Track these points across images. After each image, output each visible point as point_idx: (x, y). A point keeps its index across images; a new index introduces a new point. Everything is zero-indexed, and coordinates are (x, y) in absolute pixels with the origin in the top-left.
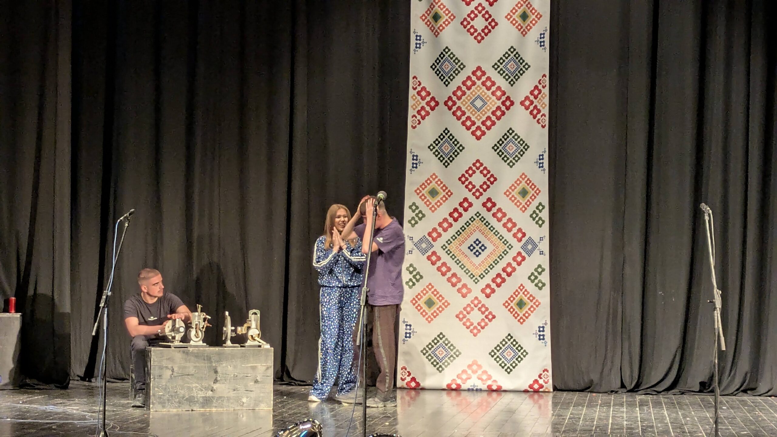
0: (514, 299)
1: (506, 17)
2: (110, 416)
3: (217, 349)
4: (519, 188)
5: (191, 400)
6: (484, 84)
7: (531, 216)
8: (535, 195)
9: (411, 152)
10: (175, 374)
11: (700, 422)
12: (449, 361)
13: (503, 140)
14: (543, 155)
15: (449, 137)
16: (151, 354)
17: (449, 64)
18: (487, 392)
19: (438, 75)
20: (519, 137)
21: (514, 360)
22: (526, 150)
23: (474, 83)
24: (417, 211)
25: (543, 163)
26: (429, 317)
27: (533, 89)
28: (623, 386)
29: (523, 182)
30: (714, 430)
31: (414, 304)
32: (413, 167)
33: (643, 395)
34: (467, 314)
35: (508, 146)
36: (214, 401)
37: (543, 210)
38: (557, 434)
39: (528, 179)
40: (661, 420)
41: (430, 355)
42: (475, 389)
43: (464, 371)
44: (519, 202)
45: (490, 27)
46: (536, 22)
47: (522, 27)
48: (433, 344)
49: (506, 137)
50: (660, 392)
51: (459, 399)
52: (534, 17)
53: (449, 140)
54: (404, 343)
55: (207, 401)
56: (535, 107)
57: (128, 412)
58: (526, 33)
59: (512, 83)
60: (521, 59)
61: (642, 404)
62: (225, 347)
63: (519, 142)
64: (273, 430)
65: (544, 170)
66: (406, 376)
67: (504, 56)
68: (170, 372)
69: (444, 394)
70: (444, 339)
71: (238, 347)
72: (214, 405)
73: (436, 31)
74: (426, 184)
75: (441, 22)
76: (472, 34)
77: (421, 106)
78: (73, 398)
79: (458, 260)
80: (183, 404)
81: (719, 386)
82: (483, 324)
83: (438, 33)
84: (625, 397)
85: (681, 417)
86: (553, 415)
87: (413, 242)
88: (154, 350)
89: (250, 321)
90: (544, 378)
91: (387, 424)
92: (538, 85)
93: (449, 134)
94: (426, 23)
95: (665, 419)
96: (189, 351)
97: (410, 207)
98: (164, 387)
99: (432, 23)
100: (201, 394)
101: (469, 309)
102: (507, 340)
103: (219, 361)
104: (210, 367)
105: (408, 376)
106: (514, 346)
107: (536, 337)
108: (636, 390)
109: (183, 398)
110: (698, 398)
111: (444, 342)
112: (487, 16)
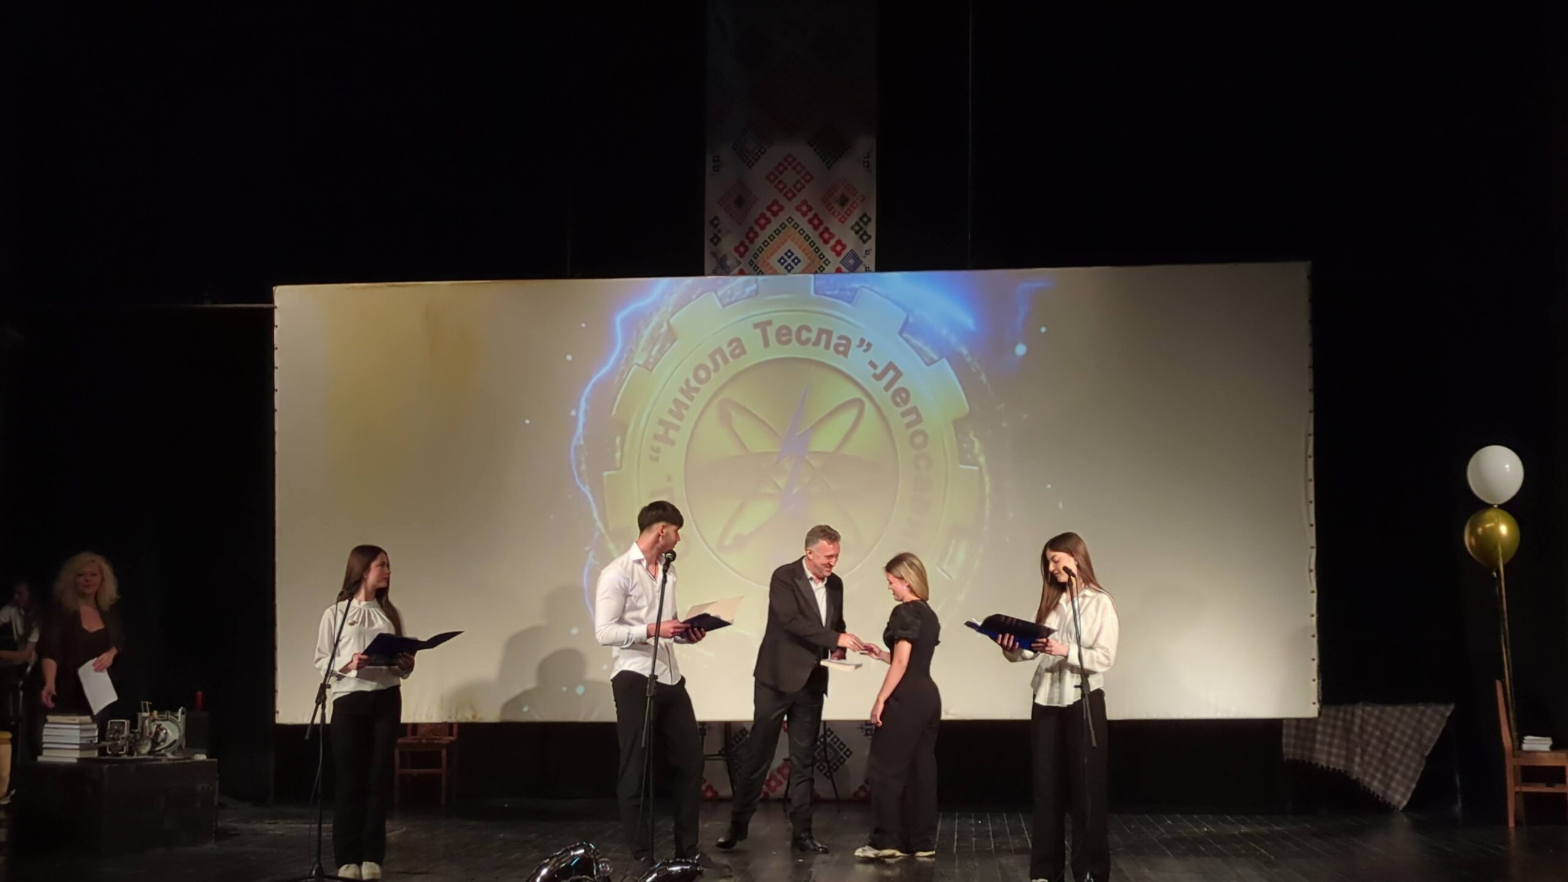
106: (835, 743)
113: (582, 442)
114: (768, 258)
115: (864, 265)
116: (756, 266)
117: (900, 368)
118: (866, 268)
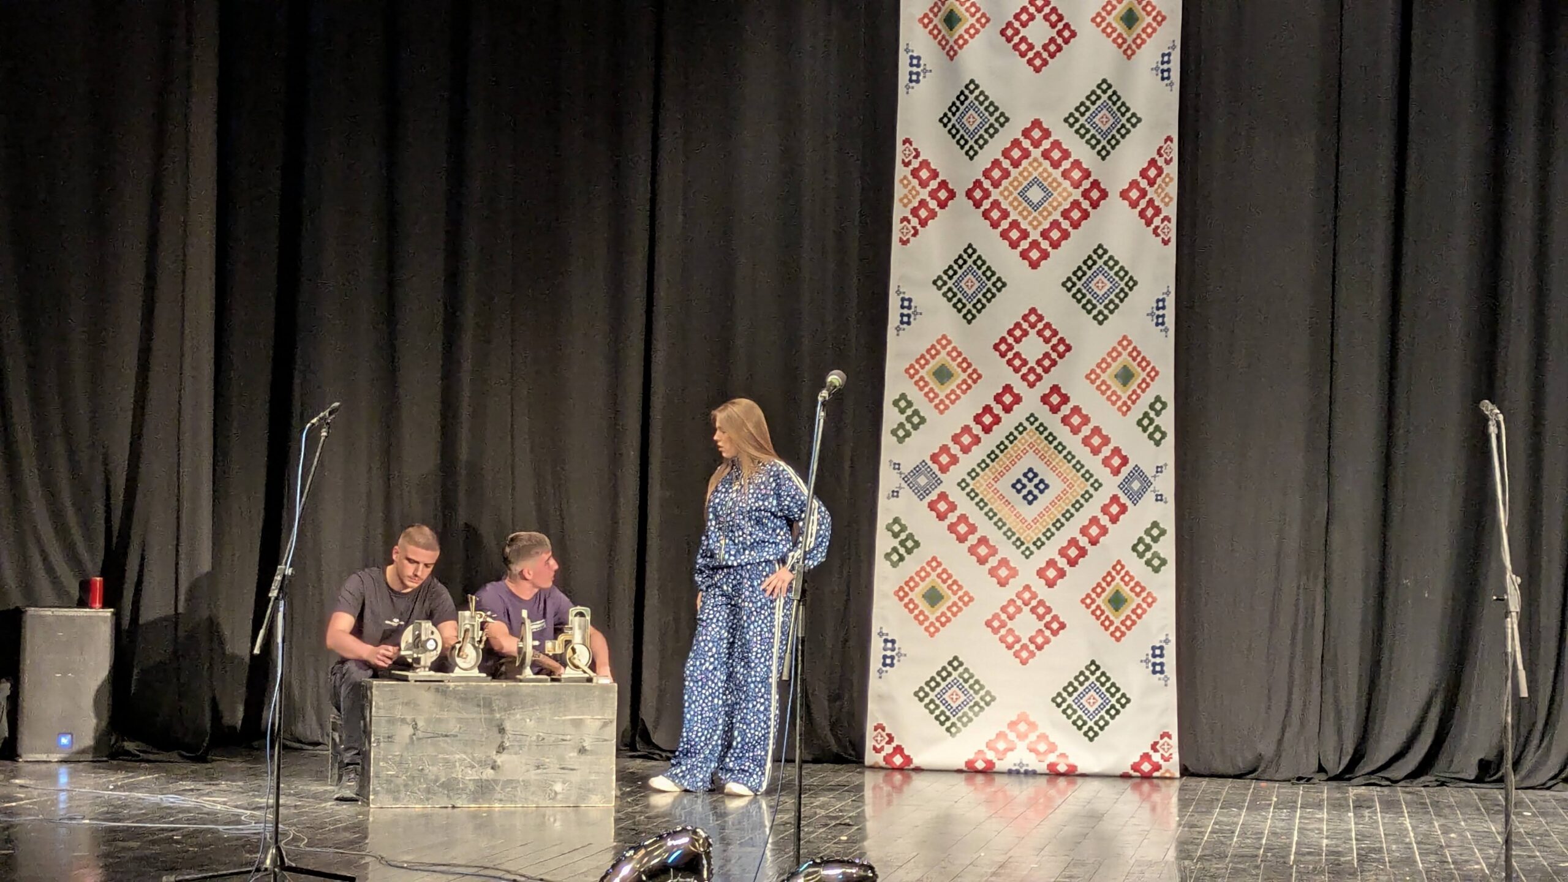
0: (1104, 590)
1: (1093, 20)
2: (287, 817)
3: (504, 684)
4: (1116, 367)
5: (450, 787)
6: (1046, 155)
7: (1139, 423)
8: (1148, 380)
9: (898, 292)
10: (420, 734)
11: (1477, 841)
12: (971, 714)
13: (1085, 268)
14: (1163, 300)
15: (975, 262)
16: (371, 693)
17: (976, 116)
18: (1047, 777)
19: (954, 137)
20: (1117, 263)
21: (1103, 713)
22: (1131, 289)
23: (1026, 154)
24: (909, 412)
25: (1163, 316)
26: (932, 624)
27: (1145, 165)
28: (1321, 769)
29: (1125, 354)
30: (1503, 857)
31: (901, 599)
32: (902, 322)
33: (1364, 787)
34: (1007, 620)
35: (1096, 280)
36: (498, 788)
37: (1163, 412)
38: (1187, 862)
39: (1135, 349)
40: (1399, 836)
41: (932, 701)
42: (1022, 770)
43: (1001, 735)
44: (1116, 395)
45: (1060, 41)
46: (1154, 30)
47: (1125, 41)
48: (938, 679)
49: (1090, 263)
50: (1397, 782)
51: (990, 790)
52: (1149, 19)
53: (975, 268)
54: (880, 677)
55: (483, 789)
56: (1151, 202)
57: (324, 808)
58: (1134, 53)
59: (1104, 153)
60: (1123, 104)
61: (1360, 805)
62: (521, 681)
63: (1116, 274)
64: (615, 847)
65: (1166, 330)
66: (883, 743)
67: (1088, 98)
68: (409, 730)
69: (959, 781)
70: (961, 669)
71: (545, 681)
72: (499, 796)
73: (952, 48)
74: (928, 357)
75: (960, 30)
76: (1023, 55)
77: (918, 199)
78: (217, 779)
79: (991, 510)
80: (435, 794)
81: (1515, 771)
82: (1040, 640)
83: (956, 53)
84: (1326, 791)
85: (1439, 832)
86: (1180, 825)
87: (901, 473)
88: (378, 686)
89: (571, 629)
90: (1161, 751)
91: (844, 838)
92: (1157, 157)
93: (975, 257)
94: (931, 32)
95: (1405, 836)
96: (448, 687)
97: (896, 403)
98: (397, 759)
99: (943, 32)
100: (472, 775)
101: (1011, 610)
102: (1087, 673)
103: (508, 708)
104: (490, 721)
105: (889, 743)
106: (1103, 684)
107: (1147, 667)
108: (1347, 776)
109: (436, 781)
110: (1473, 793)
111: (961, 675)
112: (1054, 18)
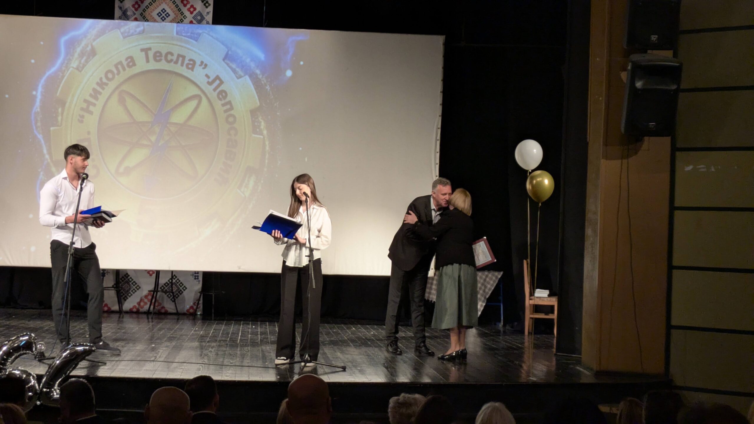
12: (132, 293)
21: (177, 292)
48: (121, 281)
90: (197, 305)
106: (178, 283)
107: (193, 277)
113: (39, 110)
114: (151, 12)
115: (206, 20)
116: (144, 16)
117: (223, 79)
118: (207, 22)
